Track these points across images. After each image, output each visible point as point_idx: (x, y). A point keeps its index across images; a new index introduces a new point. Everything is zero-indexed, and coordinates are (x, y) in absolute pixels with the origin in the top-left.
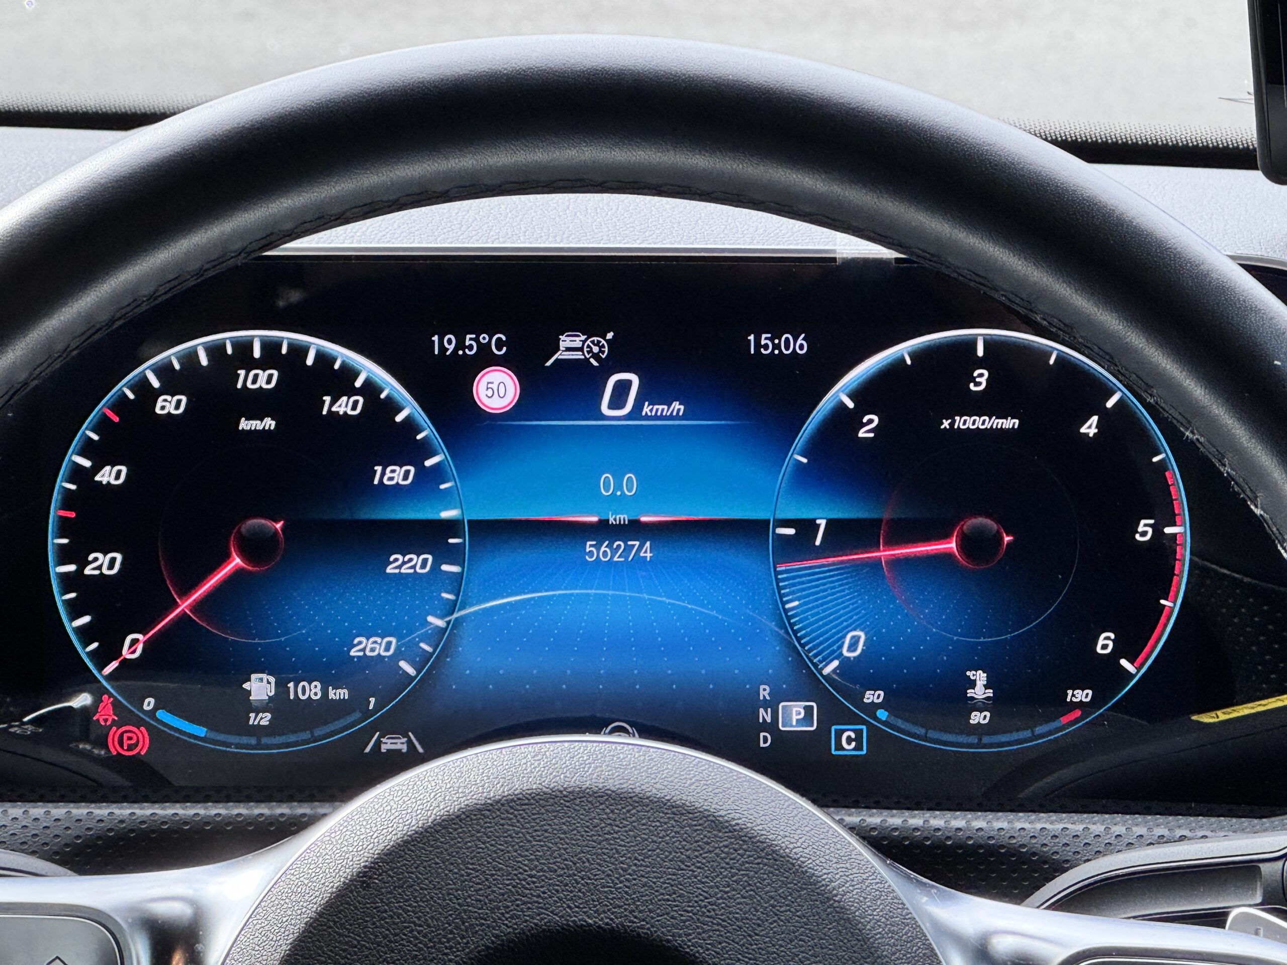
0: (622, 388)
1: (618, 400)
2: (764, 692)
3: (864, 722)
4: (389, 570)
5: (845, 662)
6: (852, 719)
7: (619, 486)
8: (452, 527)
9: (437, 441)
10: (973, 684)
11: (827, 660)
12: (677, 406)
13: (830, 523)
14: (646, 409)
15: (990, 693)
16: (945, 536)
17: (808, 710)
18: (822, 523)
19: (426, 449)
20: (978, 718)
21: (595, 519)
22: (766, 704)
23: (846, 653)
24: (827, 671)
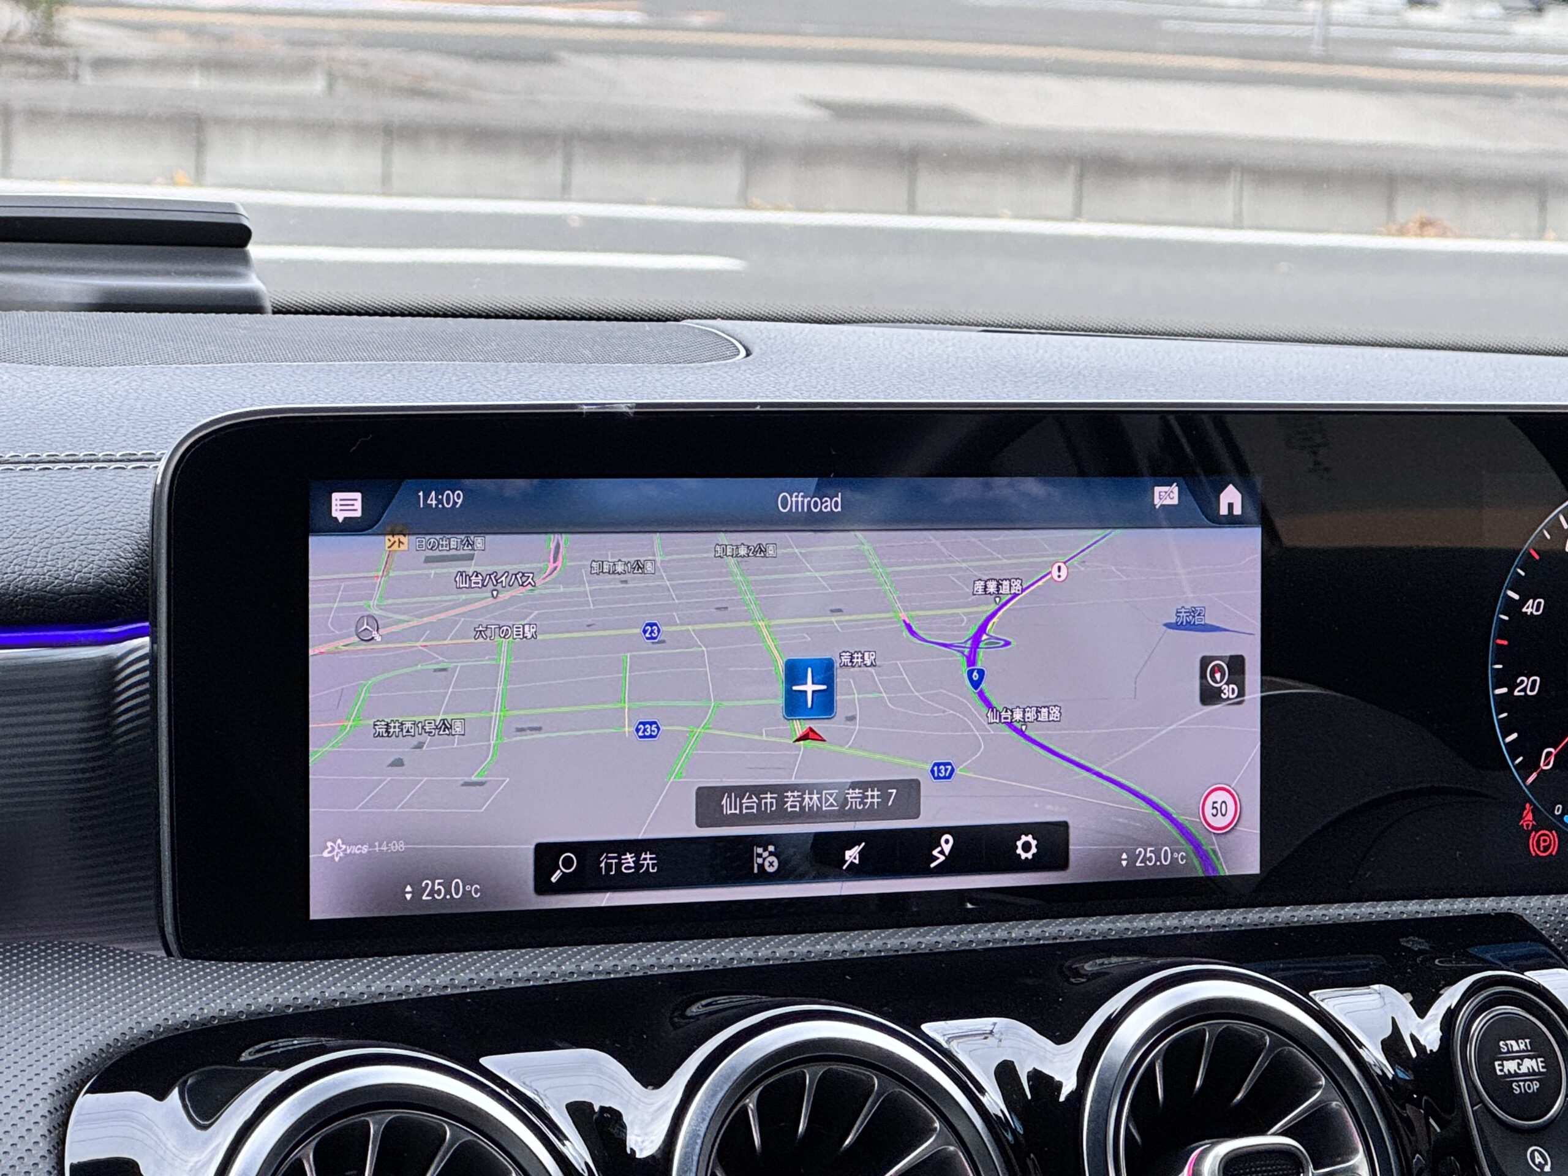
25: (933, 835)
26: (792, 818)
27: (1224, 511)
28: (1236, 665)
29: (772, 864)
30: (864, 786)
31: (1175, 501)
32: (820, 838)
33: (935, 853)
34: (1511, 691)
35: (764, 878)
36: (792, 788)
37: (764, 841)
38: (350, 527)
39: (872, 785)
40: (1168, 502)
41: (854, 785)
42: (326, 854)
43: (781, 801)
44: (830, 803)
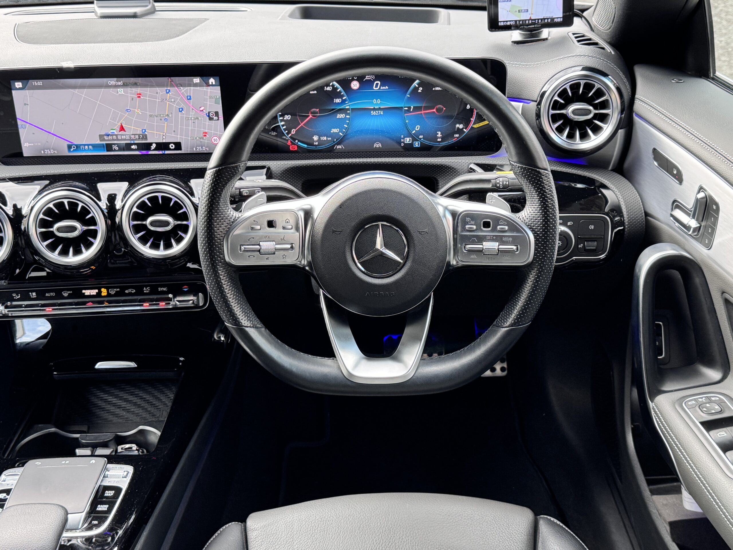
0: (377, 84)
1: (376, 86)
2: (402, 136)
3: (419, 141)
4: (337, 117)
5: (416, 131)
6: (418, 141)
7: (377, 102)
8: (348, 109)
9: (345, 94)
10: (438, 134)
11: (413, 131)
12: (387, 87)
13: (414, 107)
14: (381, 88)
15: (441, 136)
16: (434, 109)
17: (410, 139)
18: (412, 107)
19: (343, 96)
20: (439, 140)
21: (373, 108)
22: (402, 138)
23: (416, 129)
24: (413, 133)
25: (151, 144)
26: (120, 140)
27: (210, 83)
28: (217, 114)
29: (117, 148)
30: (135, 135)
31: (199, 82)
32: (126, 144)
33: (152, 147)
34: (284, 118)
35: (115, 150)
36: (119, 135)
37: (114, 144)
38: (20, 89)
39: (137, 134)
40: (197, 82)
41: (132, 135)
42: (25, 145)
43: (117, 137)
44: (128, 138)
